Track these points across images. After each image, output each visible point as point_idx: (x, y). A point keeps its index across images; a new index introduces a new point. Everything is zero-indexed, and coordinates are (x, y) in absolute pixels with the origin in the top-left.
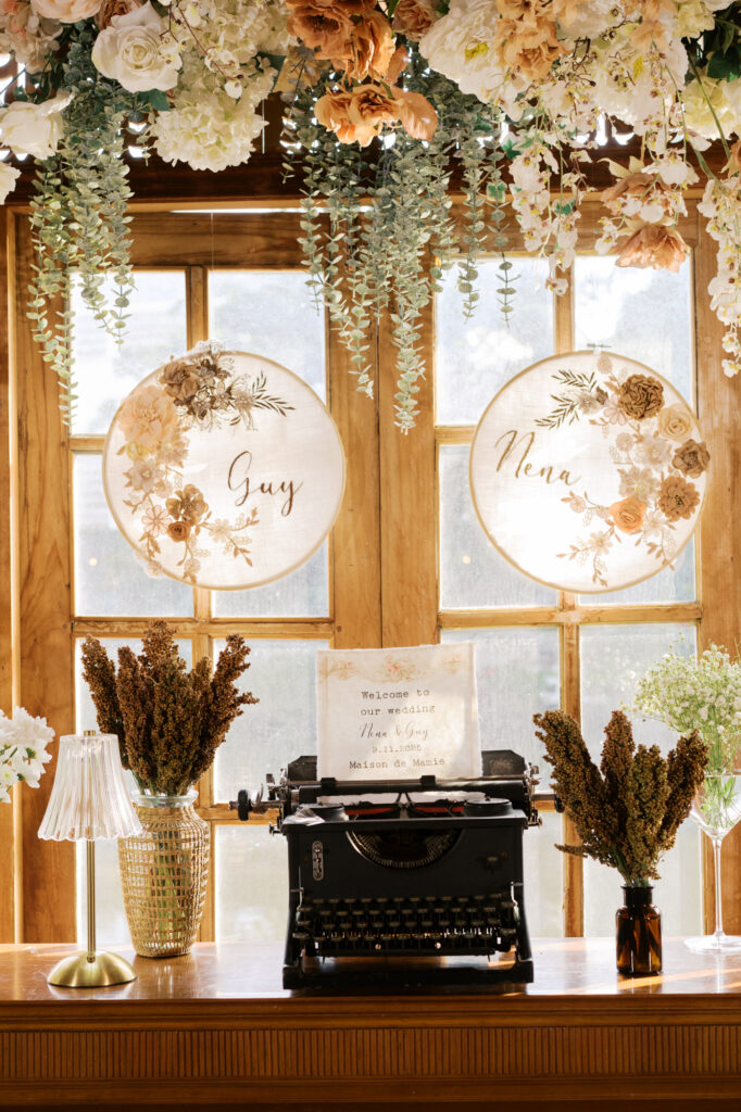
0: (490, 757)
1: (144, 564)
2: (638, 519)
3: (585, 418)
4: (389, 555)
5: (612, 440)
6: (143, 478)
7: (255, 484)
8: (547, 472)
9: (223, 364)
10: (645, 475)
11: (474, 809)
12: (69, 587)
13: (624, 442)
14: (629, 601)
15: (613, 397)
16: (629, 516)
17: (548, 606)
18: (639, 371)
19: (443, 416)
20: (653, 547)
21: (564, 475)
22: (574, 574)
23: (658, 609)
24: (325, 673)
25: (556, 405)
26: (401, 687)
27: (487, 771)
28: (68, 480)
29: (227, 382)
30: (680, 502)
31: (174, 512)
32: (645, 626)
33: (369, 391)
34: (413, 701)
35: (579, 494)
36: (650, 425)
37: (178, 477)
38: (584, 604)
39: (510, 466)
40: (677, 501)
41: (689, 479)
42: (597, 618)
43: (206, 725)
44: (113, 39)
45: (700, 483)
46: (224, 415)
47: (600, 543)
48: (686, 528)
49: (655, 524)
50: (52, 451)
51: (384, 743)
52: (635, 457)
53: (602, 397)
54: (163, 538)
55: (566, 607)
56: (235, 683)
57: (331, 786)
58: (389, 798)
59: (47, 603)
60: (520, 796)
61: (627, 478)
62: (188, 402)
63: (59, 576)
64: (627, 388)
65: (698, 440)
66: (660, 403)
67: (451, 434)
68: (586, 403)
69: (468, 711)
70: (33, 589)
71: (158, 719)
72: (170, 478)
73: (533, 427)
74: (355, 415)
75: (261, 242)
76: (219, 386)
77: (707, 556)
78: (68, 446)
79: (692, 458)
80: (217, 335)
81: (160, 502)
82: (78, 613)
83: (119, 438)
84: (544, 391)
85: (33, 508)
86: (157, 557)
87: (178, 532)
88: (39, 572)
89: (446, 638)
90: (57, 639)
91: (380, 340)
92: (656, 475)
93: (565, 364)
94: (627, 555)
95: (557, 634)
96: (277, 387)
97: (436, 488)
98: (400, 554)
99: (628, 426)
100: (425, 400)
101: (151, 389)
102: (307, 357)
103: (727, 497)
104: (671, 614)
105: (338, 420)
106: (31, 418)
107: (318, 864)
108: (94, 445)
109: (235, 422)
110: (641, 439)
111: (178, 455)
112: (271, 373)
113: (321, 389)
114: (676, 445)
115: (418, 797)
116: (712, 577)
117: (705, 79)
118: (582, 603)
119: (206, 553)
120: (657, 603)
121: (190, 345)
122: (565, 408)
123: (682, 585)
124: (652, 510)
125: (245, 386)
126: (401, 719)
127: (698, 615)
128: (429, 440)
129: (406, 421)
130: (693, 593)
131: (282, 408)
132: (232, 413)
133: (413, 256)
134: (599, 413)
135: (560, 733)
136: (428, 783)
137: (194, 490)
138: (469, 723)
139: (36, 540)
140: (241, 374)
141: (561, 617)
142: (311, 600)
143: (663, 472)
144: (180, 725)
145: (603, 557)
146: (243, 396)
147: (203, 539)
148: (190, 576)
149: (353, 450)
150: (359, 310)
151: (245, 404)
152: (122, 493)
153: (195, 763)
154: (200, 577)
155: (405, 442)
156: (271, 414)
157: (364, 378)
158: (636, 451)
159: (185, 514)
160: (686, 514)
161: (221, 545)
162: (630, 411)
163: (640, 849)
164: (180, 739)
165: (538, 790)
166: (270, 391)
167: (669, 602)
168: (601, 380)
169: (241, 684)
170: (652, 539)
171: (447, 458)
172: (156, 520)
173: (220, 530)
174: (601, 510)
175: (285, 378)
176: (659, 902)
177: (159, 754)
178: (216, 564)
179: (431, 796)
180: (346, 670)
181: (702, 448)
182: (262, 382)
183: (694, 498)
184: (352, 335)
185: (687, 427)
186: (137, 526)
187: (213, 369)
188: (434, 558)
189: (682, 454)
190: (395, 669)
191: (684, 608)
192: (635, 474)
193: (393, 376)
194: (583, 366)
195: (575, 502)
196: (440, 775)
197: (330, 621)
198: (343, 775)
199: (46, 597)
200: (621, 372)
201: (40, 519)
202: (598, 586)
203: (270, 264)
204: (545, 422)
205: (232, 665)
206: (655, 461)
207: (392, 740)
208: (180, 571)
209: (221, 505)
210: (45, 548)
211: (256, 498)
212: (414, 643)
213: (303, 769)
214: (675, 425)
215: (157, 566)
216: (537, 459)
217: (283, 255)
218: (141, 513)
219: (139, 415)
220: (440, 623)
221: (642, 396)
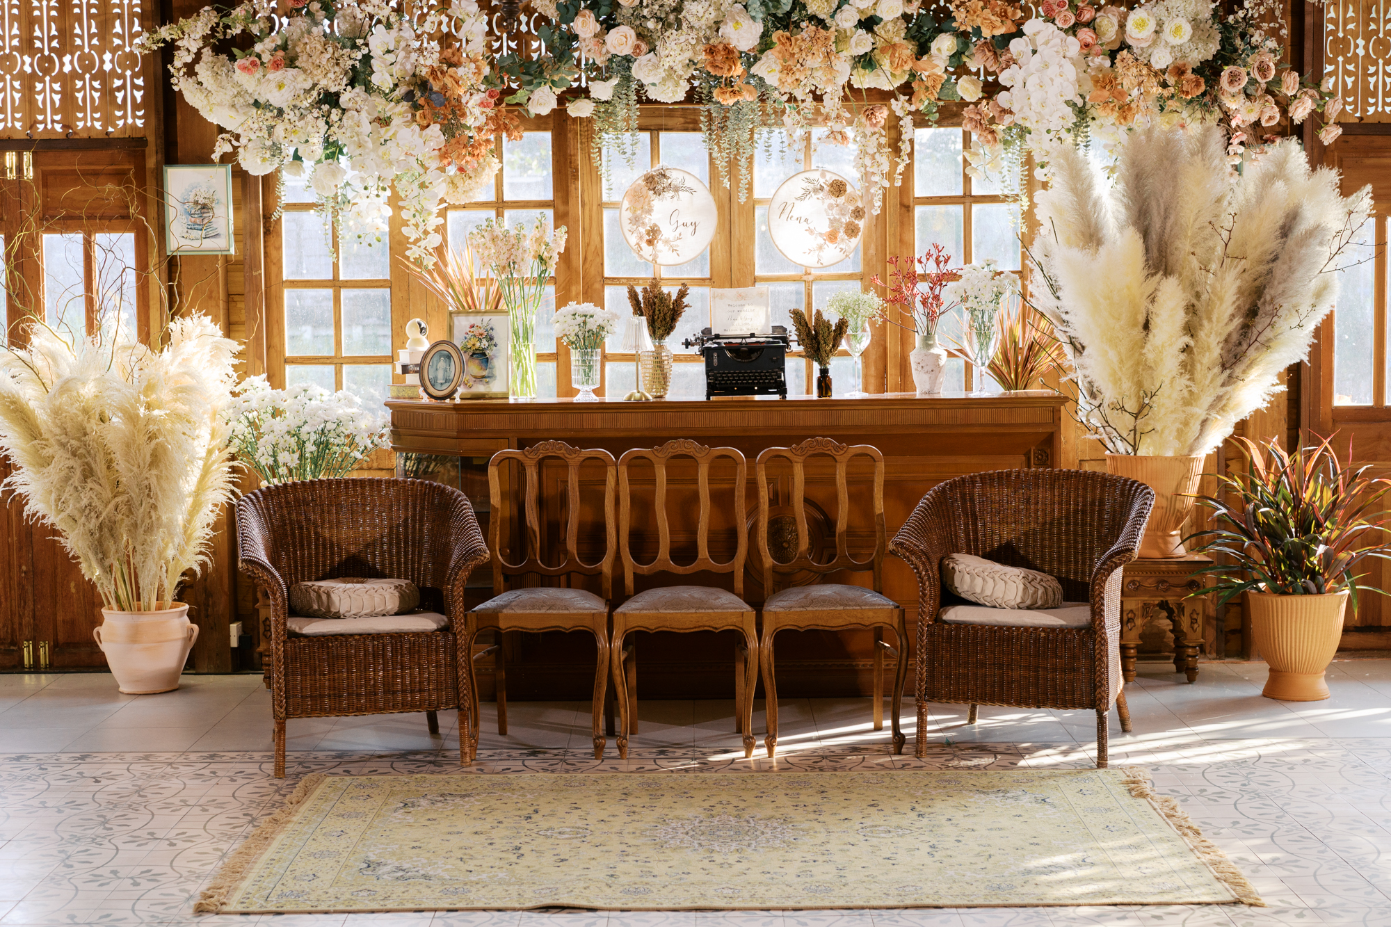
0: (774, 328)
1: (635, 255)
2: (836, 238)
3: (815, 197)
4: (734, 252)
5: (826, 206)
6: (636, 220)
7: (680, 223)
8: (799, 219)
9: (668, 174)
10: (839, 220)
11: (769, 342)
12: (602, 264)
13: (831, 207)
14: (833, 271)
15: (827, 188)
16: (832, 237)
17: (800, 274)
18: (837, 178)
19: (757, 194)
20: (842, 249)
21: (806, 220)
22: (810, 260)
23: (845, 275)
24: (714, 297)
25: (803, 192)
26: (742, 302)
27: (773, 331)
28: (602, 220)
29: (669, 181)
30: (853, 231)
31: (648, 234)
32: (840, 282)
33: (728, 186)
34: (747, 307)
35: (812, 228)
36: (841, 200)
37: (650, 220)
38: (815, 272)
39: (784, 216)
40: (852, 231)
41: (857, 222)
42: (820, 278)
43: (673, 315)
44: (639, 65)
45: (861, 224)
46: (668, 194)
47: (821, 248)
48: (856, 241)
49: (842, 240)
50: (595, 207)
51: (736, 322)
52: (835, 213)
53: (822, 188)
54: (644, 245)
55: (807, 274)
56: (684, 300)
57: (717, 337)
58: (739, 341)
59: (593, 271)
60: (785, 340)
61: (832, 221)
62: (654, 189)
63: (598, 260)
64: (832, 185)
65: (861, 206)
66: (845, 191)
67: (760, 201)
68: (816, 191)
69: (767, 311)
70: (587, 265)
71: (657, 312)
72: (647, 221)
73: (794, 201)
74: (721, 194)
75: (682, 120)
76: (666, 182)
77: (865, 253)
78: (601, 205)
79: (858, 213)
80: (663, 163)
81: (642, 230)
82: (606, 275)
83: (626, 204)
84: (798, 185)
85: (587, 231)
86: (641, 253)
87: (650, 242)
88: (589, 258)
89: (757, 285)
90: (597, 286)
91: (732, 165)
92: (844, 220)
93: (807, 175)
94: (832, 253)
95: (803, 284)
96: (690, 182)
97: (754, 224)
98: (739, 251)
99: (832, 200)
100: (750, 189)
101: (639, 185)
102: (700, 170)
103: (874, 228)
104: (850, 277)
105: (714, 195)
106: (586, 194)
107: (715, 361)
108: (614, 205)
109: (673, 197)
110: (837, 206)
111: (649, 211)
112: (687, 177)
113: (708, 185)
114: (852, 208)
115: (749, 340)
116: (867, 262)
117: (860, 69)
118: (813, 272)
119: (661, 251)
120: (845, 272)
121: (652, 167)
122: (807, 193)
123: (854, 265)
124: (841, 234)
125: (676, 183)
126: (743, 314)
127: (861, 277)
128: (752, 204)
129: (743, 200)
130: (860, 269)
131: (691, 191)
132: (671, 193)
133: (747, 136)
134: (821, 195)
135: (798, 316)
136: (752, 335)
137: (656, 225)
138: (767, 315)
139: (588, 245)
140: (675, 177)
141: (805, 278)
142: (702, 271)
143: (846, 219)
144: (665, 314)
145: (821, 254)
146: (676, 187)
147: (659, 245)
148: (654, 260)
149: (720, 208)
150: (724, 155)
151: (677, 190)
152: (627, 226)
153: (669, 329)
154: (658, 261)
155: (741, 207)
156: (687, 194)
157: (726, 180)
158: (835, 211)
159: (653, 235)
160: (856, 236)
161: (667, 248)
162: (833, 194)
163: (824, 354)
164: (665, 319)
165: (791, 338)
166: (687, 184)
167: (849, 272)
168: (822, 181)
169: (686, 300)
170: (841, 246)
171: (759, 212)
172: (641, 238)
173: (667, 242)
174: (821, 234)
175: (693, 179)
176: (831, 374)
177: (657, 324)
178: (665, 256)
179: (754, 340)
180: (722, 296)
181: (862, 209)
182: (683, 181)
183: (858, 230)
184: (721, 164)
185: (856, 201)
186: (633, 240)
187: (664, 176)
188: (753, 253)
189: (854, 212)
190: (741, 296)
191: (855, 274)
192: (835, 220)
193: (738, 182)
194: (814, 175)
195: (810, 231)
196: (756, 333)
197: (710, 279)
198: (721, 333)
199: (593, 268)
200: (830, 178)
201: (590, 236)
202: (819, 265)
203: (686, 130)
204: (799, 199)
205: (682, 294)
206: (843, 215)
207: (739, 321)
208: (651, 259)
209: (667, 232)
210: (592, 248)
211: (681, 229)
212: (745, 286)
213: (707, 331)
214: (852, 199)
215: (641, 256)
216: (795, 214)
217: (691, 126)
218: (635, 235)
219: (636, 196)
220: (755, 280)
221: (838, 188)
